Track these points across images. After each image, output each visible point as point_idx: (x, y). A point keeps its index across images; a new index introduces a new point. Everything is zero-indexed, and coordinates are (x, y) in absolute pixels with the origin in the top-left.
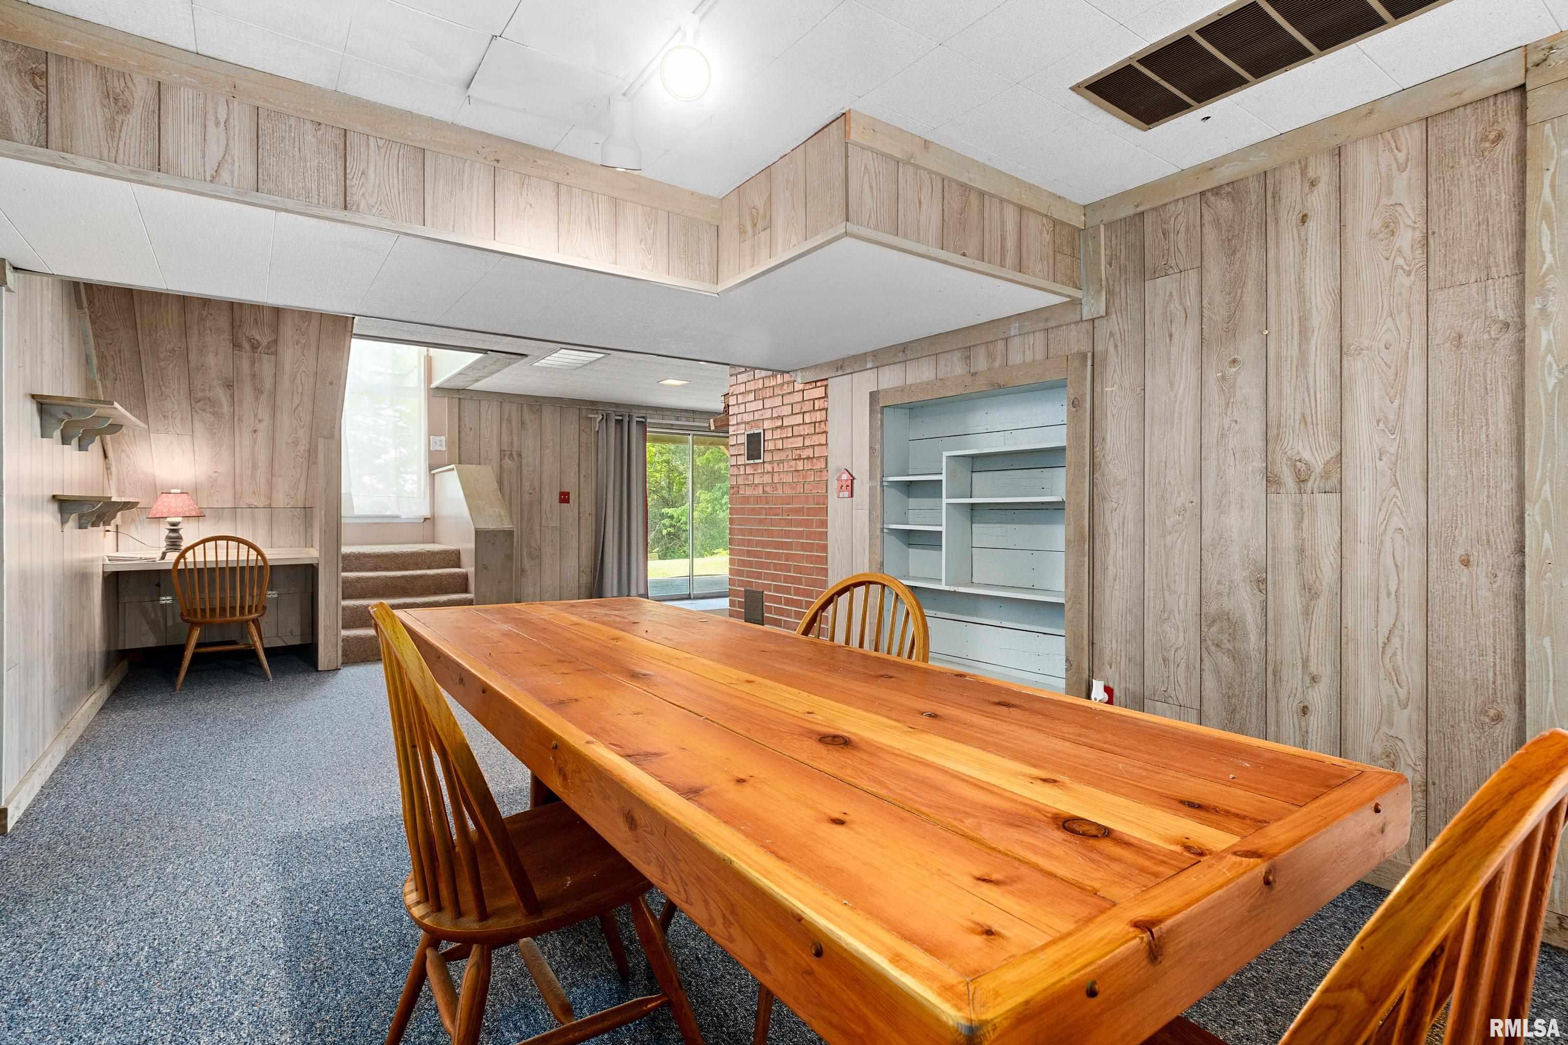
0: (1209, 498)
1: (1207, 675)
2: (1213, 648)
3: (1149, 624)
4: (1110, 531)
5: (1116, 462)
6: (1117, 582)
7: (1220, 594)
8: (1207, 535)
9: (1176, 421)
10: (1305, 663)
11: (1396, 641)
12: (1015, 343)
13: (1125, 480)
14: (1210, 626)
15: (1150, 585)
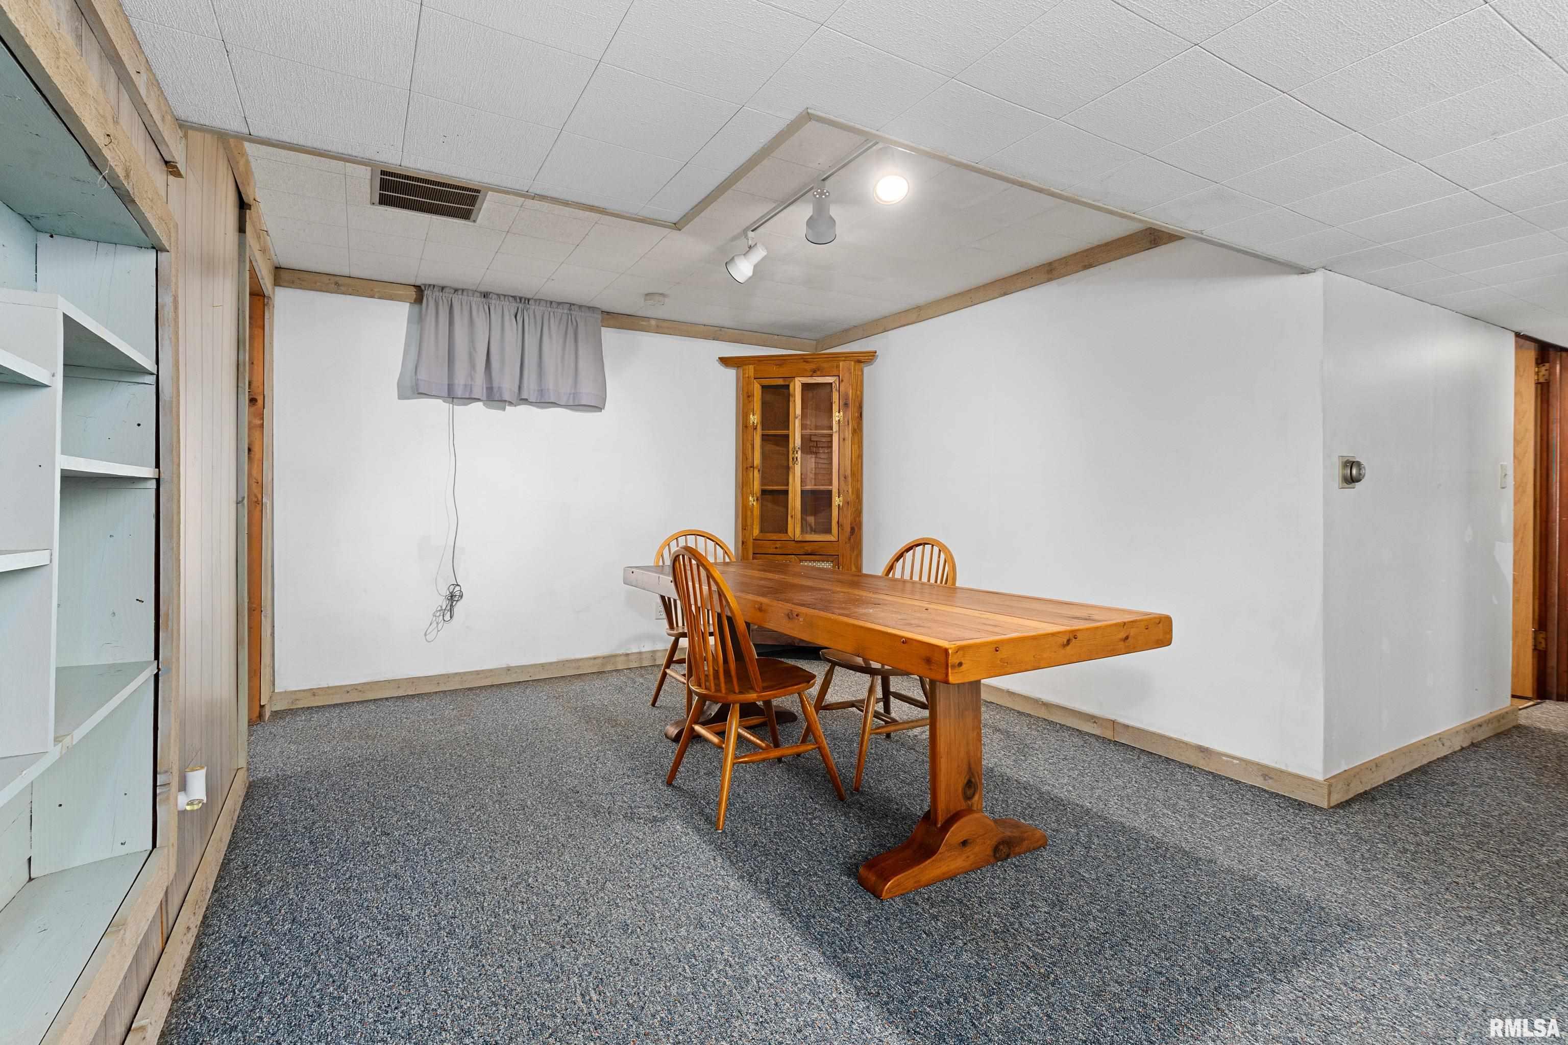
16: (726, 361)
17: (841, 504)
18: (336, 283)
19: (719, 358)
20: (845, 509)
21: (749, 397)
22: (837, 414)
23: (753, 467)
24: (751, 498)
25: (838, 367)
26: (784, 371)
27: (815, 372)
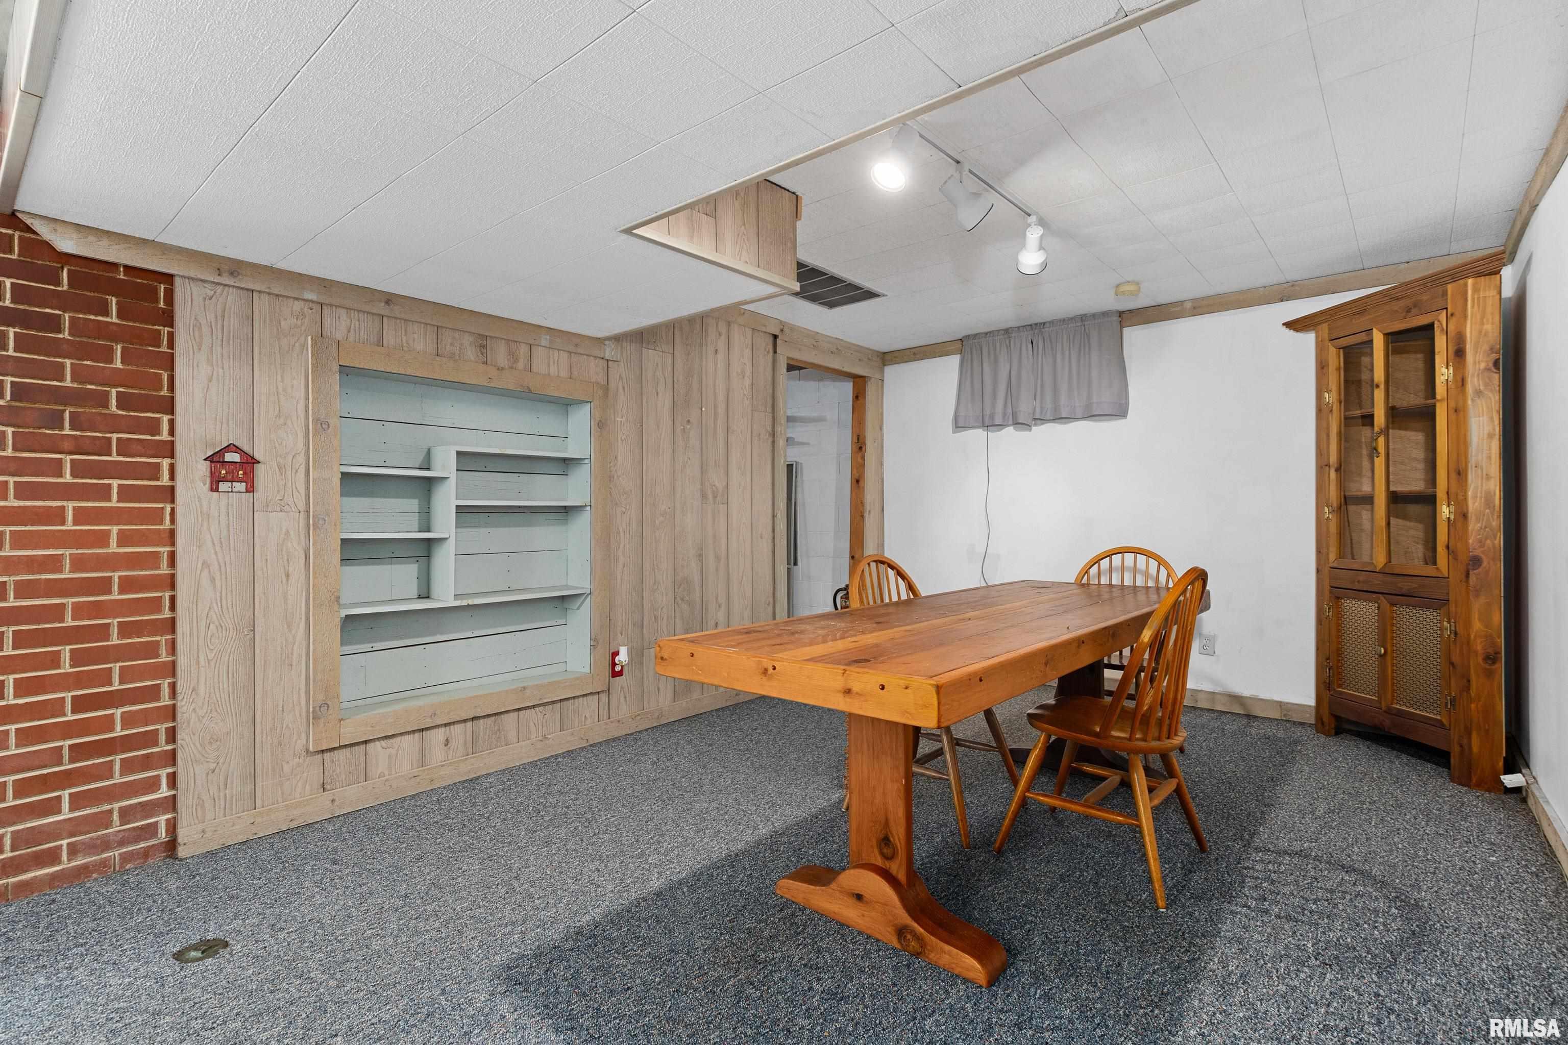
0: (678, 505)
1: (677, 621)
2: (680, 602)
3: (646, 594)
4: (621, 530)
5: (624, 476)
6: (625, 568)
7: (683, 566)
8: (677, 529)
9: (661, 453)
10: (717, 599)
11: (744, 579)
12: (540, 354)
13: (631, 491)
14: (678, 588)
15: (647, 566)
16: (1294, 325)
17: (1452, 517)
18: (914, 354)
19: (1284, 324)
20: (1459, 525)
21: (1323, 368)
22: (1444, 370)
23: (1328, 465)
24: (1326, 509)
25: (1445, 294)
26: (1361, 323)
27: (1409, 311)
